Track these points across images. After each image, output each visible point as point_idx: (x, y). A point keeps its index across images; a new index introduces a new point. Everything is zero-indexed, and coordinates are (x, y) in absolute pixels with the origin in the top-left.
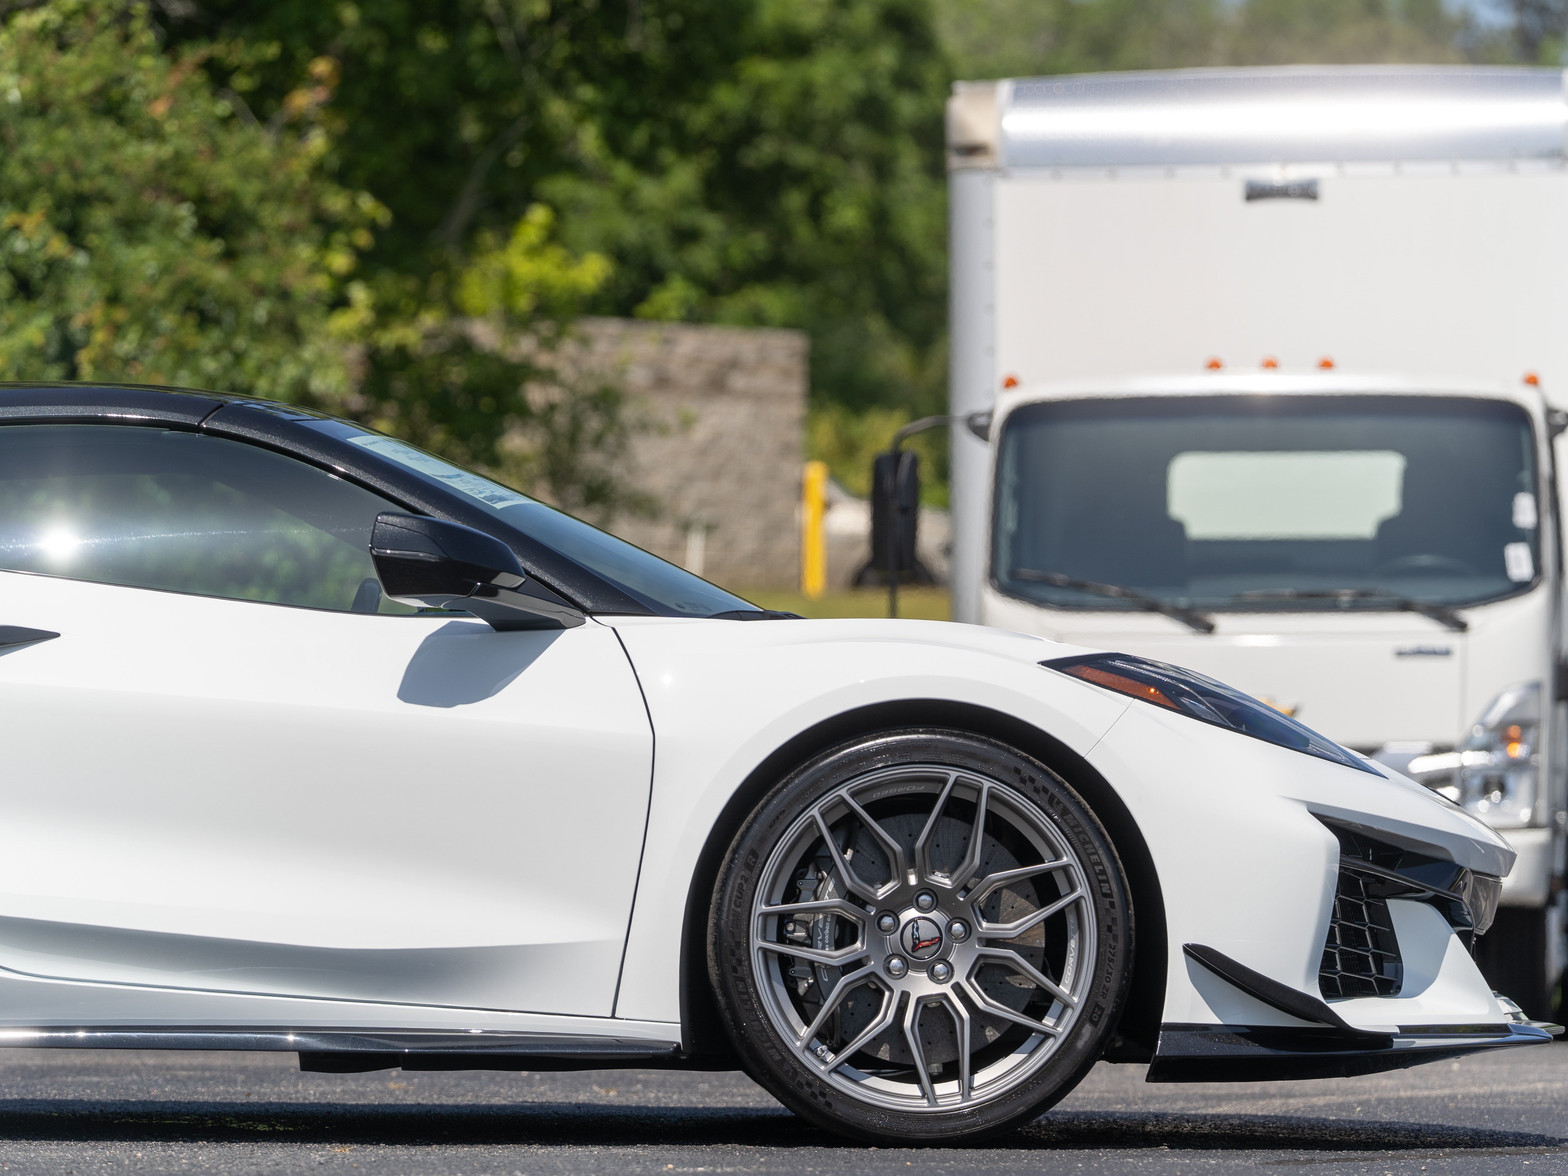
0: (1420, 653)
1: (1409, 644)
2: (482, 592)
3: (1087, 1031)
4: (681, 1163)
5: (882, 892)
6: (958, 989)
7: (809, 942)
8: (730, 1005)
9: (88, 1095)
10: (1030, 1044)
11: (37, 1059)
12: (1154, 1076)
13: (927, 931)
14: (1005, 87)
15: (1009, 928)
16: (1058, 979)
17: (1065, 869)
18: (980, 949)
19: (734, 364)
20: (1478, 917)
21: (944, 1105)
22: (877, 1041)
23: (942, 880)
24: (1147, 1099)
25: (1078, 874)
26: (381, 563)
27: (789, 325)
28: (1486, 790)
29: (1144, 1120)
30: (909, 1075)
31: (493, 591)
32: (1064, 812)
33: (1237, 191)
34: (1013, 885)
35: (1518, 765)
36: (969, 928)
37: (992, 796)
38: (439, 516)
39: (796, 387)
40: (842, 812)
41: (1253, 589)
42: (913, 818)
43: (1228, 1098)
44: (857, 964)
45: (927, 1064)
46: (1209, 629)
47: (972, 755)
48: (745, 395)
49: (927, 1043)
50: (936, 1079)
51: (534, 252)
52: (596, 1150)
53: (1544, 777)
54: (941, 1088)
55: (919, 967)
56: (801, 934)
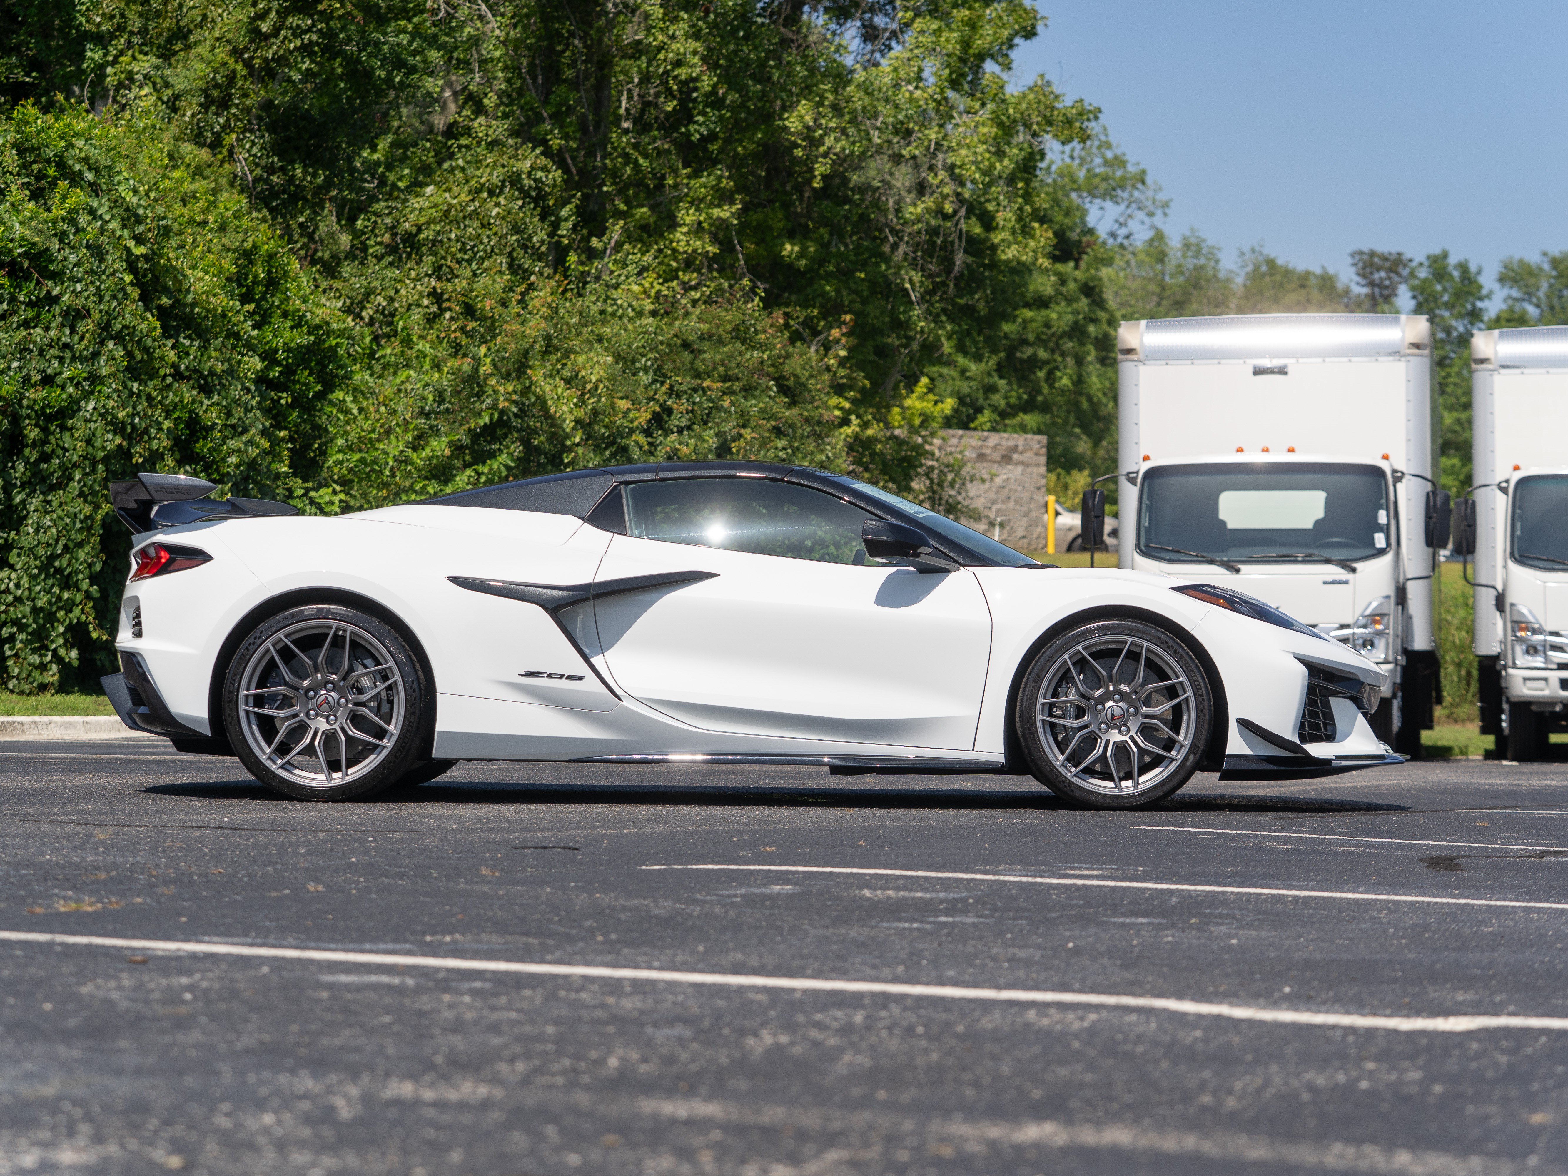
0: (1333, 582)
1: (1329, 578)
2: (913, 556)
3: (1191, 757)
4: (1005, 818)
5: (1097, 693)
6: (1132, 738)
7: (1063, 717)
8: (1027, 745)
9: (730, 784)
10: (1165, 763)
11: (706, 767)
12: (1222, 779)
13: (1118, 712)
14: (1143, 323)
15: (1156, 710)
16: (1178, 734)
17: (1181, 683)
18: (1142, 720)
19: (1015, 449)
20: (1371, 705)
21: (1125, 792)
22: (1094, 762)
23: (1125, 688)
24: (1215, 787)
25: (1187, 685)
26: (867, 542)
27: (1039, 432)
28: (1364, 646)
29: (1215, 797)
30: (1109, 777)
31: (918, 555)
32: (1181, 657)
33: (1251, 370)
34: (1158, 690)
35: (1379, 634)
36: (1137, 710)
37: (1148, 650)
38: (893, 521)
39: (1043, 460)
40: (1079, 657)
41: (1258, 553)
42: (1112, 660)
43: (1252, 787)
44: (1086, 727)
45: (1118, 772)
46: (1238, 571)
47: (1138, 631)
48: (1018, 463)
49: (1118, 763)
50: (1121, 779)
51: (921, 398)
52: (966, 811)
53: (1391, 640)
54: (1124, 784)
55: (1114, 728)
56: (1059, 713)
